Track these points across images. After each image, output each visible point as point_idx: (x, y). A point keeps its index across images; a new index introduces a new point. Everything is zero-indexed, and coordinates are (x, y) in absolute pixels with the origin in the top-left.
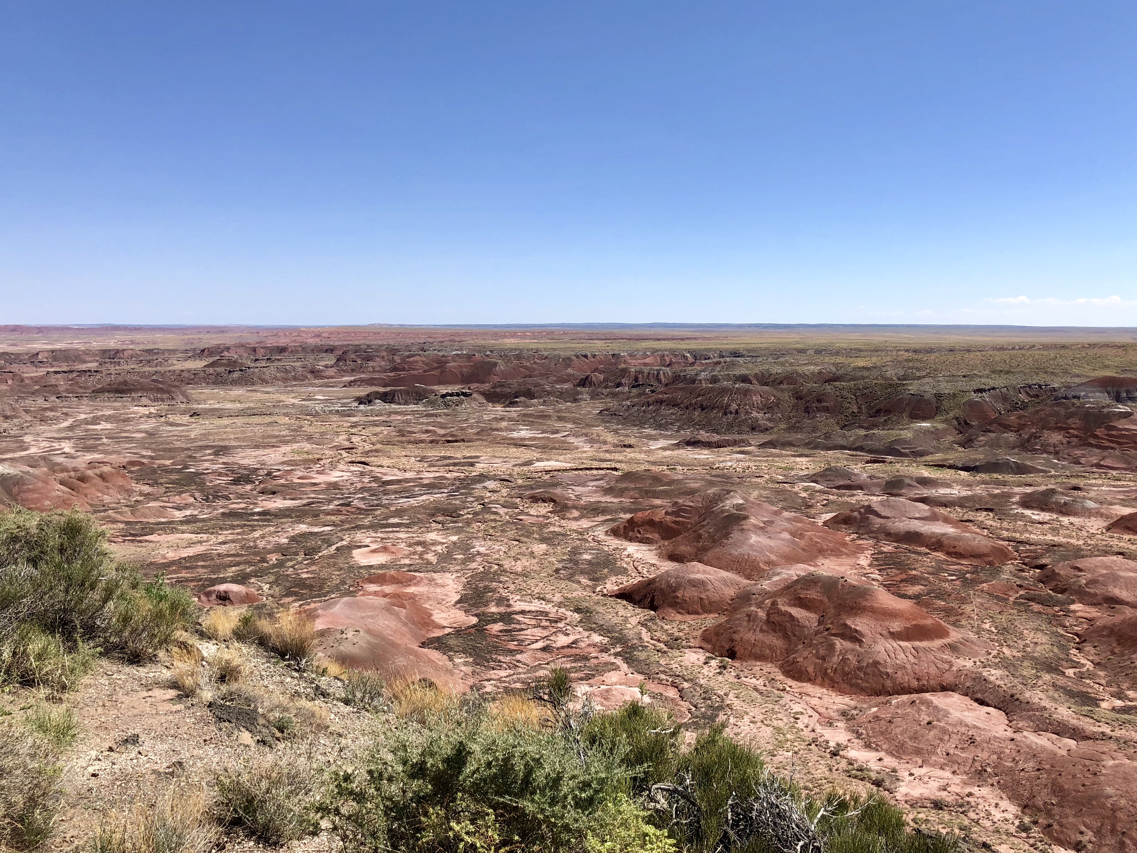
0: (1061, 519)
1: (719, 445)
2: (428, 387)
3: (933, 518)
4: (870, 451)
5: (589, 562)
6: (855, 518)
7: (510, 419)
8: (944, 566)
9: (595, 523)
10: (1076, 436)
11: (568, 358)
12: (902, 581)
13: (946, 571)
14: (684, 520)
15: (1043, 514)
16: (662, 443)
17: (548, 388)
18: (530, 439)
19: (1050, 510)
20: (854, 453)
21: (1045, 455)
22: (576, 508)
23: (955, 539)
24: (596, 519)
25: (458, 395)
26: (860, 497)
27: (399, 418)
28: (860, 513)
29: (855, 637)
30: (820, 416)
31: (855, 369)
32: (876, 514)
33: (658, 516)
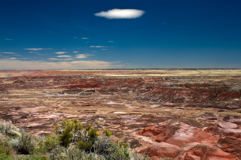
1: (173, 106)
2: (81, 89)
3: (238, 128)
4: (219, 108)
5: (131, 142)
6: (214, 128)
7: (107, 99)
9: (133, 131)
11: (126, 80)
12: (227, 147)
14: (161, 129)
16: (155, 106)
17: (119, 89)
18: (113, 105)
20: (214, 108)
22: (127, 126)
24: (133, 129)
25: (90, 91)
26: (216, 122)
27: (72, 98)
28: (215, 127)
30: (204, 97)
31: (215, 82)
32: (221, 127)
33: (153, 128)
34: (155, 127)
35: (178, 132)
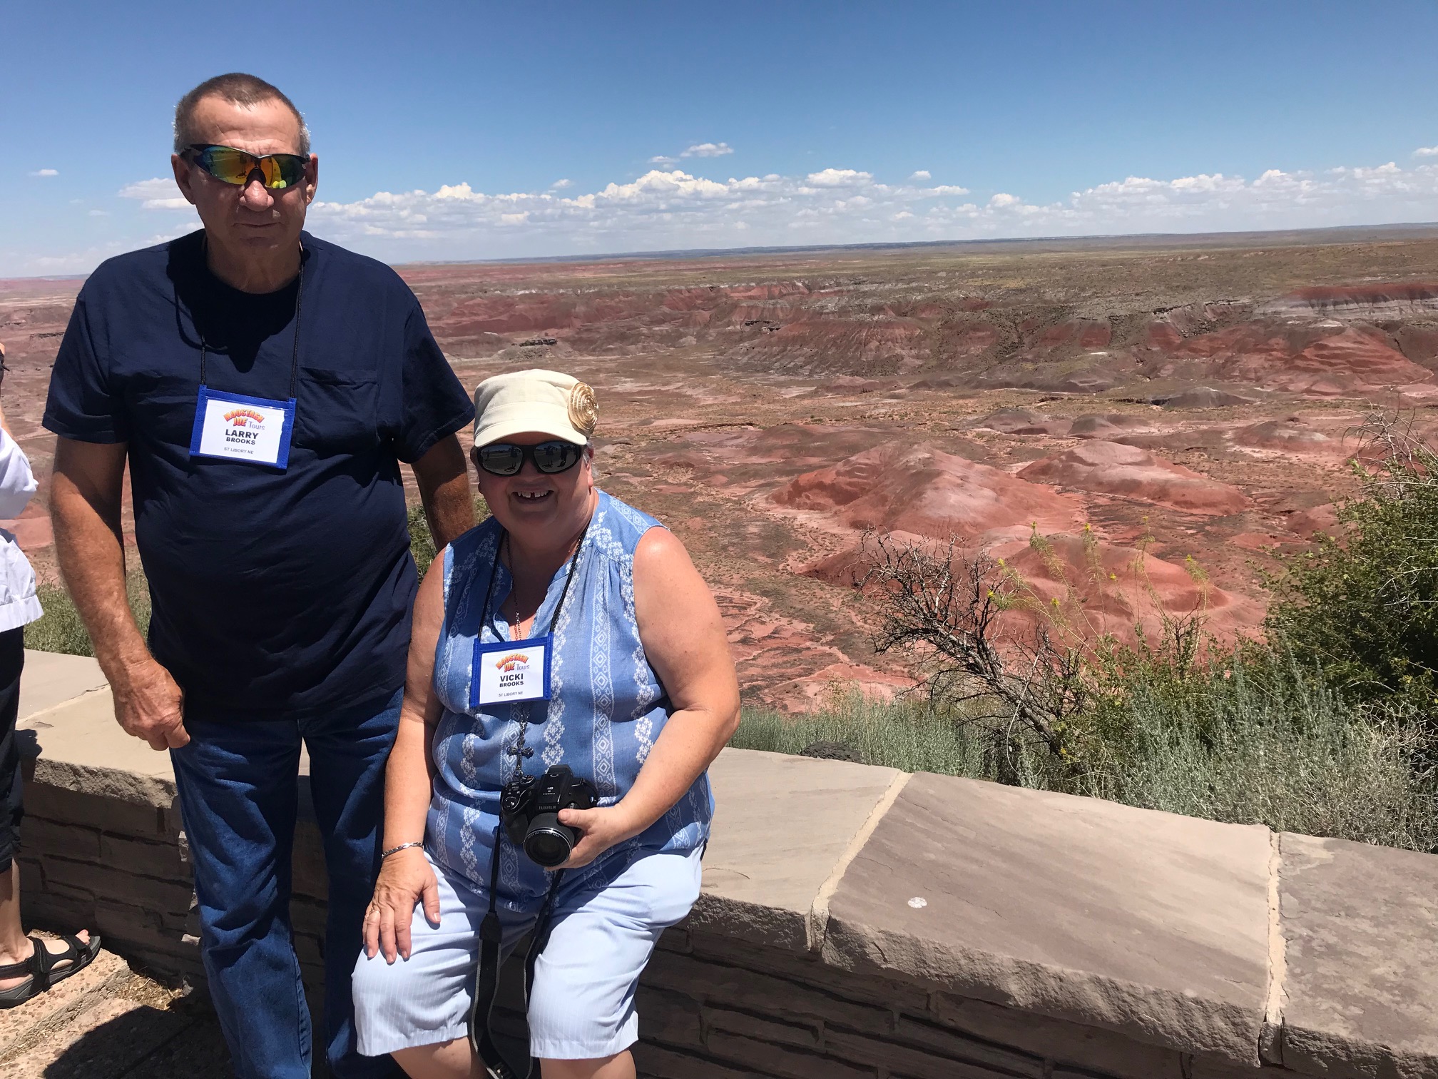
0: (1287, 456)
1: (864, 390)
2: (501, 336)
3: (1148, 462)
4: (1041, 388)
5: (759, 536)
6: (1057, 467)
7: (608, 371)
8: (1178, 519)
9: (749, 490)
10: (1280, 359)
11: (659, 294)
12: (1132, 539)
13: (1181, 524)
14: (860, 480)
15: (1264, 451)
16: (795, 391)
17: (644, 330)
18: (640, 393)
19: (1272, 446)
20: (1023, 390)
21: (1245, 382)
22: (722, 472)
23: (1183, 486)
24: (749, 484)
25: (540, 343)
26: (1046, 441)
27: (474, 373)
28: (1061, 461)
30: (975, 350)
31: (1008, 290)
32: (1081, 461)
33: (829, 478)
34: (838, 474)
35: (937, 489)
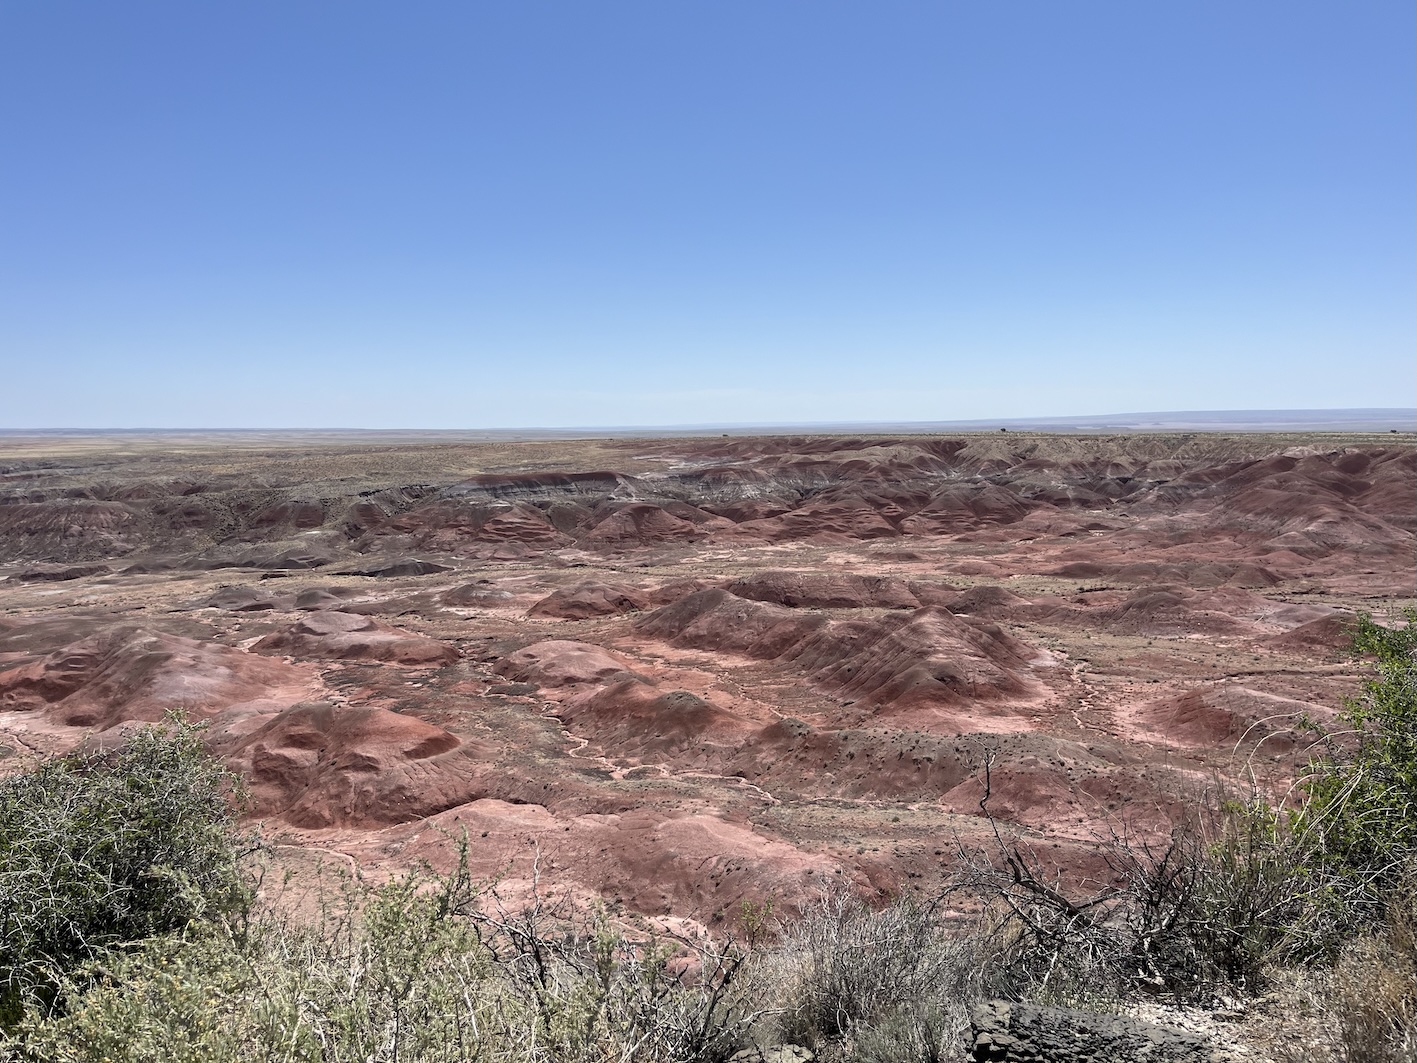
0: (485, 612)
1: (69, 576)
3: (371, 628)
4: (261, 566)
6: (287, 639)
8: (405, 675)
10: (467, 533)
12: (369, 698)
13: (408, 680)
14: (76, 672)
15: (466, 609)
19: (473, 605)
20: (245, 569)
21: (442, 553)
23: (403, 645)
26: (273, 616)
28: (292, 633)
29: (368, 765)
31: (220, 477)
32: (310, 631)
33: (36, 672)
34: (48, 668)
35: (167, 672)
